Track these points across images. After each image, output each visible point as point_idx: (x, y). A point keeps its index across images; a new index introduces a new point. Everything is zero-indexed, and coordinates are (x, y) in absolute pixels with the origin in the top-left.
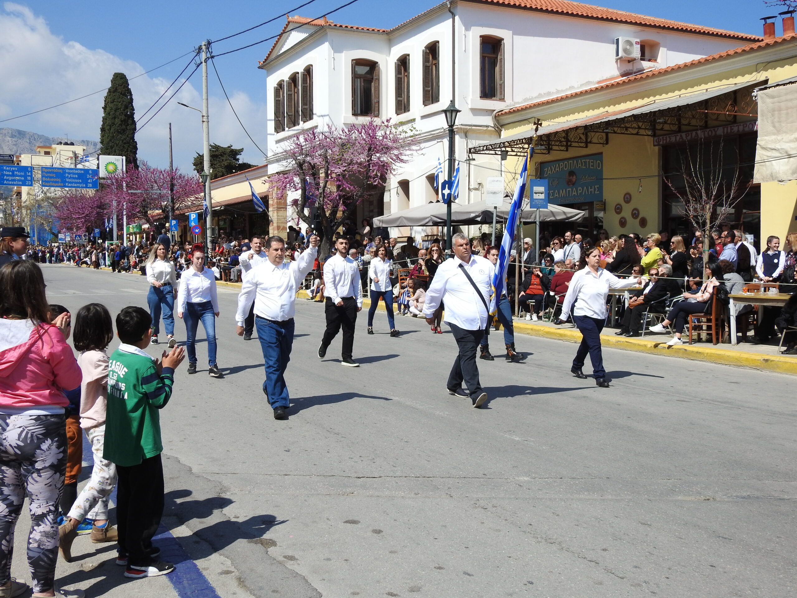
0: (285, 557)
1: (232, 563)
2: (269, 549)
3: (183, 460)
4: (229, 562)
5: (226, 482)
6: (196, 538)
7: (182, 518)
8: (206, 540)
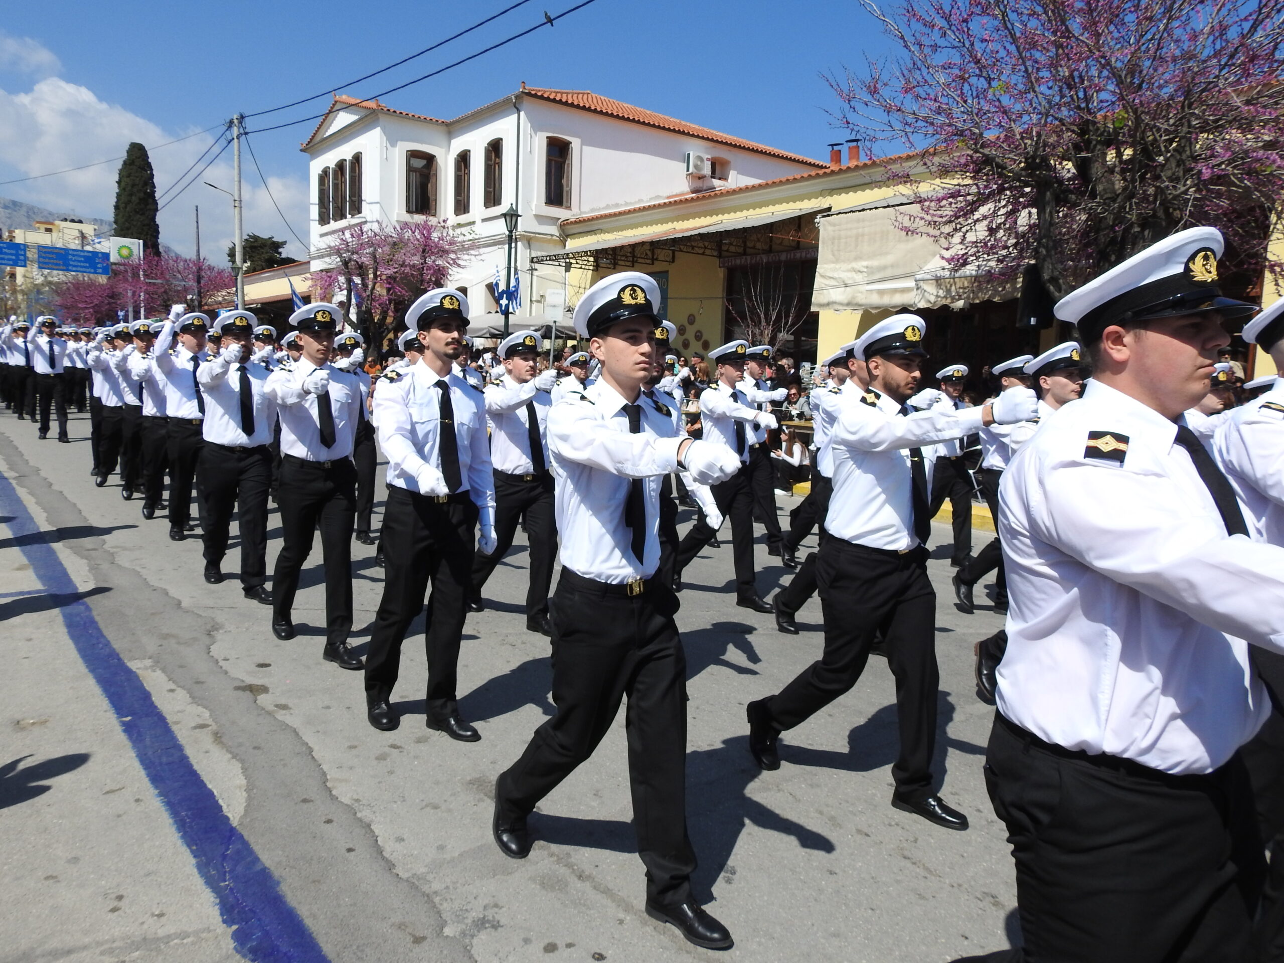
0: (276, 706)
1: (211, 715)
2: (259, 697)
3: (173, 592)
4: (207, 714)
5: (220, 618)
6: (173, 686)
7: (158, 662)
8: (183, 687)
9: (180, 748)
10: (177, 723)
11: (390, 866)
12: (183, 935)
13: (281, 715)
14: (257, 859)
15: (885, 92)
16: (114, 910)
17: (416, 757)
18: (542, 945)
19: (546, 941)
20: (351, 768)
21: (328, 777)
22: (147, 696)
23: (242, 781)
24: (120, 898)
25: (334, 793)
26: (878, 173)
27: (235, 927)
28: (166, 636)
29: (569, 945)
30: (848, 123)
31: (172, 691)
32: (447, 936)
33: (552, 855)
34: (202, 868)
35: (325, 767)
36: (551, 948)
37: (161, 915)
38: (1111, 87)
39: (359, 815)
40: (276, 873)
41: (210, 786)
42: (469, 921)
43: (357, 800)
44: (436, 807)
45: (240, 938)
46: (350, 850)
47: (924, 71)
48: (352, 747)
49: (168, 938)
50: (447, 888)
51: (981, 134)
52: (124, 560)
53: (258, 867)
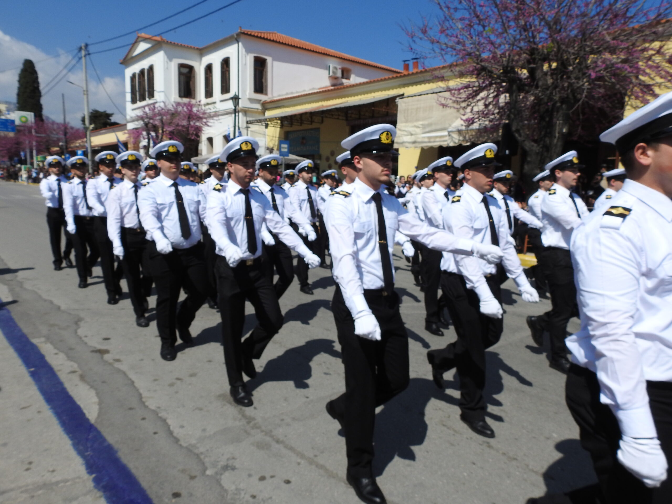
0: (114, 360)
1: (78, 366)
2: (104, 356)
4: (76, 365)
6: (56, 351)
7: (48, 339)
8: (62, 352)
9: (61, 384)
10: (60, 371)
11: (177, 440)
12: (66, 481)
13: (117, 365)
14: (105, 440)
15: (430, 33)
16: (27, 469)
17: (190, 384)
18: (258, 477)
19: (260, 475)
20: (155, 391)
21: (143, 396)
22: (42, 357)
23: (96, 400)
24: (30, 463)
25: (146, 404)
26: (428, 76)
27: (94, 476)
28: (52, 325)
29: (272, 477)
30: (412, 49)
31: (56, 354)
32: (208, 476)
33: (262, 431)
34: (76, 445)
35: (141, 391)
36: (262, 478)
37: (53, 471)
38: (546, 30)
39: (160, 415)
40: (116, 446)
41: (79, 403)
42: (219, 467)
43: (159, 408)
44: (201, 409)
45: (97, 481)
46: (155, 433)
47: (451, 22)
48: (155, 380)
49: (57, 483)
50: (207, 450)
51: (480, 55)
52: (28, 285)
53: (106, 444)
